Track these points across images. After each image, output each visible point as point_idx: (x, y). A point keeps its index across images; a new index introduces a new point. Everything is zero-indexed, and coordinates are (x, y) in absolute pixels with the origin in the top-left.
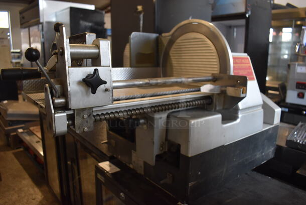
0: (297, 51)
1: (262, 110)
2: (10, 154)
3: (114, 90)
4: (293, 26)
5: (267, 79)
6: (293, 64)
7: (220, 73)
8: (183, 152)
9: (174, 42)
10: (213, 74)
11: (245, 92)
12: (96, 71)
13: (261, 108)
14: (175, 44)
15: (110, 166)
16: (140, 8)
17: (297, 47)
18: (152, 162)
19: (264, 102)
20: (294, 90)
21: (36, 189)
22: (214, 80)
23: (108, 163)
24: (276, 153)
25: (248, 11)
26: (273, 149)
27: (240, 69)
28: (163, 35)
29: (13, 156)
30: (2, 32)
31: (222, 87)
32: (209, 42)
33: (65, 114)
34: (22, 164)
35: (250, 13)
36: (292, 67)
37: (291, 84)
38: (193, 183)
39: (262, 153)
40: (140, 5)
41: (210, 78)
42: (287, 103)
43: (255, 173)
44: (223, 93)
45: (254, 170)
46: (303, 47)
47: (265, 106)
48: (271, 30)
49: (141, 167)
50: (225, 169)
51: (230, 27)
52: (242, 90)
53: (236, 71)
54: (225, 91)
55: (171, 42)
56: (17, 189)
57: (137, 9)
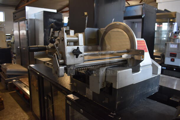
0: (170, 36)
1: (152, 67)
2: (8, 94)
3: (85, 57)
4: (168, 22)
5: (154, 51)
6: (168, 43)
7: (131, 48)
8: (114, 86)
9: (107, 33)
10: (127, 49)
11: (143, 58)
12: (78, 48)
13: (151, 66)
14: (108, 34)
15: (73, 96)
16: (86, 13)
17: (170, 34)
18: (98, 92)
19: (152, 63)
20: (169, 57)
21: (25, 114)
22: (128, 52)
23: (72, 95)
24: (159, 89)
25: (143, 14)
26: (157, 87)
27: (140, 46)
28: (101, 29)
29: (10, 95)
30: (1, 24)
31: (132, 55)
32: (125, 33)
33: (64, 67)
34: (15, 100)
35: (144, 15)
36: (167, 44)
37: (167, 54)
38: (119, 102)
39: (152, 89)
40: (86, 12)
41: (126, 51)
42: (165, 64)
43: (149, 99)
44: (132, 58)
45: (148, 98)
46: (173, 34)
47: (153, 65)
48: (156, 24)
49: (91, 96)
50: (134, 96)
51: (133, 23)
52: (142, 56)
53: (139, 48)
54: (134, 57)
55: (106, 33)
56: (13, 114)
57: (84, 14)
